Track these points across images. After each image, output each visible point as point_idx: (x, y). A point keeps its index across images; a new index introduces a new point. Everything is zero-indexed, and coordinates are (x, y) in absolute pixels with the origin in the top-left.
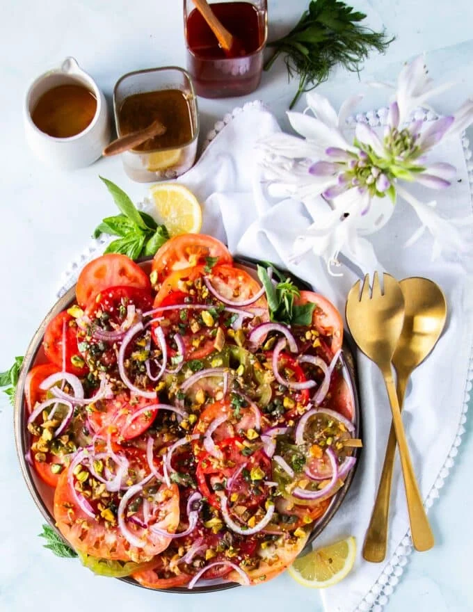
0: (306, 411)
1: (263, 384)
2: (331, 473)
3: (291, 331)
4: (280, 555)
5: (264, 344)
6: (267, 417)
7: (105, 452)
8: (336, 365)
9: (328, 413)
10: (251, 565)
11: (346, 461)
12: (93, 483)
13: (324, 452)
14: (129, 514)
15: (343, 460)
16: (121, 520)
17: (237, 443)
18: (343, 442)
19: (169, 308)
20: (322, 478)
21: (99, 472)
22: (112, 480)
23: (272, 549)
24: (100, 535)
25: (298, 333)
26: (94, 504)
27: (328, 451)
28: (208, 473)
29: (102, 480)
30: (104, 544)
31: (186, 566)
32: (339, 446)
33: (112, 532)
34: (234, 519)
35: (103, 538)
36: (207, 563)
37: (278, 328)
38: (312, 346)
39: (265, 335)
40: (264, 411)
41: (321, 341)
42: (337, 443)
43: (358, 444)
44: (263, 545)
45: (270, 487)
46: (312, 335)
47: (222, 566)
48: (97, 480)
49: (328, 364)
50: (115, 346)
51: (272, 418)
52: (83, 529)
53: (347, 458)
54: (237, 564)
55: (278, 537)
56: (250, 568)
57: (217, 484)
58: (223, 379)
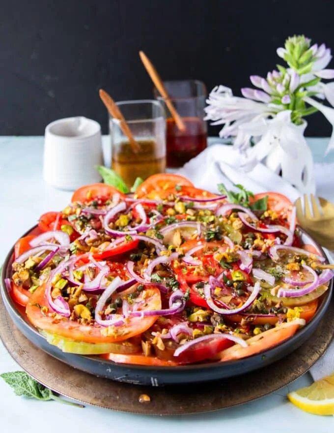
10: (245, 333)
28: (189, 280)
39: (229, 211)
58: (196, 229)
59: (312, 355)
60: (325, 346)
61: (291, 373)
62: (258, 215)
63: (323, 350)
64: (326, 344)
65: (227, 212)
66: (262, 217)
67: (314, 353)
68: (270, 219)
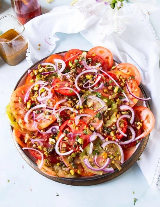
0: (115, 141)
1: (111, 121)
2: (102, 167)
4: (59, 172)
5: (123, 111)
6: (102, 129)
7: (49, 88)
8: (137, 140)
9: (120, 150)
10: (47, 164)
11: (110, 168)
12: (36, 93)
13: (107, 158)
14: (34, 112)
15: (110, 167)
16: (30, 111)
17: (86, 126)
18: (115, 162)
19: (109, 76)
20: (98, 165)
21: (41, 92)
22: (41, 97)
23: (59, 168)
24: (20, 108)
26: (29, 99)
27: (108, 159)
28: (68, 125)
29: (39, 95)
30: (18, 111)
31: (30, 142)
32: (113, 162)
33: (24, 111)
34: (59, 146)
35: (20, 109)
36: (37, 149)
40: (103, 127)
41: (140, 128)
42: (113, 161)
43: (119, 168)
44: (58, 164)
45: (80, 150)
46: (140, 124)
47: (40, 154)
48: (38, 94)
50: (84, 69)
51: (103, 132)
52: (18, 101)
53: (112, 168)
54: (44, 158)
55: (66, 167)
57: (67, 131)
66: (136, 123)
68: (137, 126)
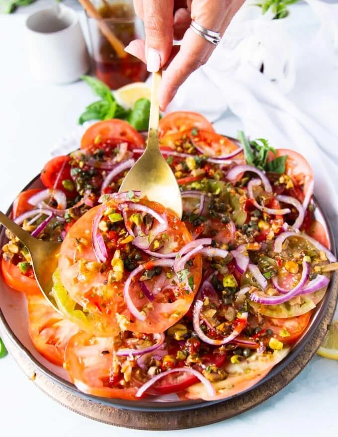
3: (267, 175)
10: (217, 373)
25: (273, 178)
31: (138, 372)
37: (254, 170)
38: (285, 189)
39: (241, 174)
44: (233, 359)
46: (285, 180)
49: (301, 203)
50: (104, 173)
54: (200, 372)
56: (215, 376)
58: (199, 201)
59: (293, 368)
60: (310, 356)
61: (265, 391)
62: (273, 179)
63: (307, 361)
64: (311, 354)
65: (238, 176)
66: (276, 183)
67: (295, 365)
68: (284, 186)
